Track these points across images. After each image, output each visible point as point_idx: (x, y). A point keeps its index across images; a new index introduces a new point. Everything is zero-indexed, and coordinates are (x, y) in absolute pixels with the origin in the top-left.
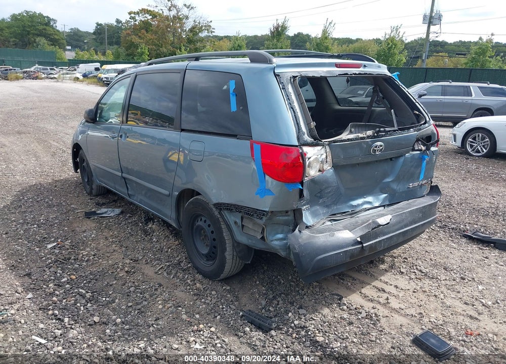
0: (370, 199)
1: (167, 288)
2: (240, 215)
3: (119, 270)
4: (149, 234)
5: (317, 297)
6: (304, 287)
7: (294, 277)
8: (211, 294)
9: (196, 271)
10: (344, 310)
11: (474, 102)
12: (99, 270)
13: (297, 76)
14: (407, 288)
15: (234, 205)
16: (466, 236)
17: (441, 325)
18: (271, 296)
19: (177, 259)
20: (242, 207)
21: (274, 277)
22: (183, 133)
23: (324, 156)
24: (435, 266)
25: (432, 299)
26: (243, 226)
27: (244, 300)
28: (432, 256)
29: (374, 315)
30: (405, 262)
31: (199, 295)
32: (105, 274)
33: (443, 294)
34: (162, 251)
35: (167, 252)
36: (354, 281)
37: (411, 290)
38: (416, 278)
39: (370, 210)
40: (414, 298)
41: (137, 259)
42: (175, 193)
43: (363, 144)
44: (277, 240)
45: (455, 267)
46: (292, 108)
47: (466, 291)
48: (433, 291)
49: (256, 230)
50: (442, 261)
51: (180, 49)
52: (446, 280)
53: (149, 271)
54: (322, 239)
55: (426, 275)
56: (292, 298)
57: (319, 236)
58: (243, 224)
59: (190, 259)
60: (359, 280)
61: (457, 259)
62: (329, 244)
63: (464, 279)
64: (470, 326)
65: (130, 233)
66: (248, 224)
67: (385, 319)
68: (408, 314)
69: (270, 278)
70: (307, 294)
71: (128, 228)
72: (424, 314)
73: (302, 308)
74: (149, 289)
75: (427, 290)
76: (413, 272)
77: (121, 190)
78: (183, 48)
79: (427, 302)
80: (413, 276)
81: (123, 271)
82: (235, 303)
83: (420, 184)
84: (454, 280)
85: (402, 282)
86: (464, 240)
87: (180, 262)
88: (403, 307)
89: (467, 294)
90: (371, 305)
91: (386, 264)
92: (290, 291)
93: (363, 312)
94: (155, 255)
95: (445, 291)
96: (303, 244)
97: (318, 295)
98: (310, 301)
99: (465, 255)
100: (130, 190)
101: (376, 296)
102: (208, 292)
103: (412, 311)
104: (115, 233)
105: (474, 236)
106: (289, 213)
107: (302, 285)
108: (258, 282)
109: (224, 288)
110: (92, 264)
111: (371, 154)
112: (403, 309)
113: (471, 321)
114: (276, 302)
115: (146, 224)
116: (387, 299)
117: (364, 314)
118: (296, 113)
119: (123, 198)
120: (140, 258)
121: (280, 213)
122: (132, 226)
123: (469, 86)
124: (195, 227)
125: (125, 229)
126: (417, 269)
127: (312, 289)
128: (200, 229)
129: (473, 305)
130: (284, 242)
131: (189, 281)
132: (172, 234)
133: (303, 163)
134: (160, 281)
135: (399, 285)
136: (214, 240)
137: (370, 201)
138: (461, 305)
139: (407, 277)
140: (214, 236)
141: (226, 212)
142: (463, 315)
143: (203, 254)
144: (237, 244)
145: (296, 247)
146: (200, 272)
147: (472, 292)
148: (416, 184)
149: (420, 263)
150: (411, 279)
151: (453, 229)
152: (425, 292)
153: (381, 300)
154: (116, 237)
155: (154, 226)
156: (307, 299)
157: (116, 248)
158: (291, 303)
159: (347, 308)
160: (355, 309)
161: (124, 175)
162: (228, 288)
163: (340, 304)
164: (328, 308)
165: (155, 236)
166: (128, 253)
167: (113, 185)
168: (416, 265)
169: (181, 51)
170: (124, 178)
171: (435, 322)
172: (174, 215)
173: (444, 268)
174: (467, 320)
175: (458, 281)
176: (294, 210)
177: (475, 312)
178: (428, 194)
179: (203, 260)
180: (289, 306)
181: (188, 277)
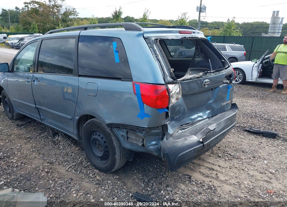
0: (201, 114)
1: (76, 181)
2: (126, 130)
3: (40, 171)
4: (57, 144)
5: (175, 178)
6: (165, 172)
7: (158, 165)
8: (107, 183)
9: (94, 168)
10: (193, 185)
11: (228, 54)
12: (26, 173)
13: (158, 39)
14: (226, 166)
15: (122, 125)
16: (246, 131)
17: (253, 189)
18: (146, 180)
19: (80, 160)
20: (128, 125)
21: (145, 167)
22: (80, 78)
23: (178, 90)
24: (236, 150)
25: (242, 172)
26: (128, 138)
27: (129, 184)
28: (233, 144)
29: (212, 187)
30: (219, 149)
31: (100, 184)
32: (31, 175)
33: (246, 168)
34: (68, 155)
35: (72, 155)
36: (194, 165)
37: (228, 167)
38: (229, 159)
39: (202, 121)
40: (231, 172)
41: (52, 162)
42: (77, 118)
43: (198, 81)
44: (152, 145)
45: (248, 150)
46: (158, 60)
47: (259, 164)
48: (240, 167)
49: (138, 140)
50: (239, 147)
51: (58, 25)
52: (245, 159)
53: (62, 170)
54: (180, 143)
55: (234, 157)
56: (160, 180)
57: (178, 141)
58: (128, 136)
59: (88, 159)
60: (197, 163)
61: (246, 145)
62: (185, 145)
63: (255, 157)
64: (268, 187)
65: (44, 144)
66: (132, 136)
67: (219, 188)
68: (231, 184)
69: (143, 168)
70: (168, 177)
71: (42, 140)
72: (241, 182)
73: (168, 187)
74: (65, 183)
75: (237, 166)
76: (226, 156)
77: (35, 116)
78: (60, 25)
79: (240, 174)
80: (227, 159)
81: (44, 172)
82: (124, 187)
83: (227, 103)
84: (250, 159)
85: (222, 163)
86: (246, 133)
87: (81, 163)
88: (227, 179)
89: (260, 167)
90: (208, 179)
91: (209, 152)
92: (157, 175)
93: (206, 185)
94: (63, 158)
95: (247, 166)
96: (170, 147)
97: (175, 176)
98: (171, 180)
99: (250, 142)
100: (41, 116)
101: (209, 174)
102: (105, 181)
103: (233, 181)
104: (34, 144)
105: (251, 131)
106: (159, 128)
107: (164, 171)
108: (136, 171)
109: (115, 177)
110: (21, 169)
111: (202, 87)
112: (227, 181)
113: (267, 184)
114: (152, 184)
115: (54, 137)
116: (217, 174)
117: (206, 187)
118: (161, 63)
119: (35, 121)
120: (54, 161)
121: (154, 128)
122: (44, 139)
123: (225, 46)
124: (91, 139)
125: (40, 141)
126: (227, 153)
127: (170, 172)
128: (95, 140)
129: (265, 174)
130: (157, 146)
131: (91, 175)
132: (72, 143)
133: (169, 95)
134: (71, 176)
135: (221, 165)
136: (106, 147)
137: (201, 115)
138: (258, 174)
139: (223, 159)
140: (106, 144)
141: (115, 129)
142: (262, 181)
143: (98, 157)
144: (123, 150)
145: (166, 149)
146: (97, 168)
147: (261, 165)
148: (225, 103)
149: (228, 149)
150: (226, 160)
151: (238, 127)
152: (236, 168)
153: (213, 176)
154: (35, 148)
155: (59, 138)
156: (169, 180)
157: (36, 156)
158: (160, 183)
159: (195, 183)
160: (200, 183)
161: (37, 106)
162: (118, 177)
163: (190, 181)
164: (183, 184)
165: (61, 145)
166: (45, 158)
167: (28, 113)
168: (226, 151)
169: (59, 27)
170: (38, 109)
171: (248, 187)
172: (75, 132)
173: (242, 152)
174: (265, 184)
175: (252, 159)
176: (162, 126)
177: (267, 178)
178: (230, 109)
179: (99, 160)
180: (160, 186)
181: (90, 172)
